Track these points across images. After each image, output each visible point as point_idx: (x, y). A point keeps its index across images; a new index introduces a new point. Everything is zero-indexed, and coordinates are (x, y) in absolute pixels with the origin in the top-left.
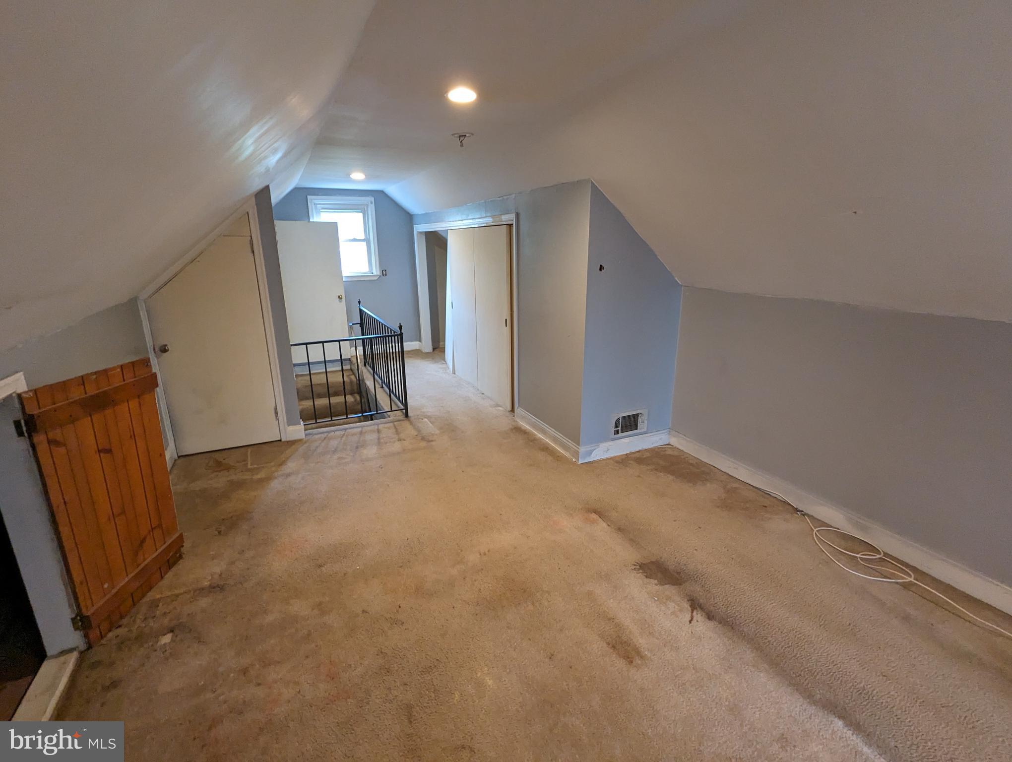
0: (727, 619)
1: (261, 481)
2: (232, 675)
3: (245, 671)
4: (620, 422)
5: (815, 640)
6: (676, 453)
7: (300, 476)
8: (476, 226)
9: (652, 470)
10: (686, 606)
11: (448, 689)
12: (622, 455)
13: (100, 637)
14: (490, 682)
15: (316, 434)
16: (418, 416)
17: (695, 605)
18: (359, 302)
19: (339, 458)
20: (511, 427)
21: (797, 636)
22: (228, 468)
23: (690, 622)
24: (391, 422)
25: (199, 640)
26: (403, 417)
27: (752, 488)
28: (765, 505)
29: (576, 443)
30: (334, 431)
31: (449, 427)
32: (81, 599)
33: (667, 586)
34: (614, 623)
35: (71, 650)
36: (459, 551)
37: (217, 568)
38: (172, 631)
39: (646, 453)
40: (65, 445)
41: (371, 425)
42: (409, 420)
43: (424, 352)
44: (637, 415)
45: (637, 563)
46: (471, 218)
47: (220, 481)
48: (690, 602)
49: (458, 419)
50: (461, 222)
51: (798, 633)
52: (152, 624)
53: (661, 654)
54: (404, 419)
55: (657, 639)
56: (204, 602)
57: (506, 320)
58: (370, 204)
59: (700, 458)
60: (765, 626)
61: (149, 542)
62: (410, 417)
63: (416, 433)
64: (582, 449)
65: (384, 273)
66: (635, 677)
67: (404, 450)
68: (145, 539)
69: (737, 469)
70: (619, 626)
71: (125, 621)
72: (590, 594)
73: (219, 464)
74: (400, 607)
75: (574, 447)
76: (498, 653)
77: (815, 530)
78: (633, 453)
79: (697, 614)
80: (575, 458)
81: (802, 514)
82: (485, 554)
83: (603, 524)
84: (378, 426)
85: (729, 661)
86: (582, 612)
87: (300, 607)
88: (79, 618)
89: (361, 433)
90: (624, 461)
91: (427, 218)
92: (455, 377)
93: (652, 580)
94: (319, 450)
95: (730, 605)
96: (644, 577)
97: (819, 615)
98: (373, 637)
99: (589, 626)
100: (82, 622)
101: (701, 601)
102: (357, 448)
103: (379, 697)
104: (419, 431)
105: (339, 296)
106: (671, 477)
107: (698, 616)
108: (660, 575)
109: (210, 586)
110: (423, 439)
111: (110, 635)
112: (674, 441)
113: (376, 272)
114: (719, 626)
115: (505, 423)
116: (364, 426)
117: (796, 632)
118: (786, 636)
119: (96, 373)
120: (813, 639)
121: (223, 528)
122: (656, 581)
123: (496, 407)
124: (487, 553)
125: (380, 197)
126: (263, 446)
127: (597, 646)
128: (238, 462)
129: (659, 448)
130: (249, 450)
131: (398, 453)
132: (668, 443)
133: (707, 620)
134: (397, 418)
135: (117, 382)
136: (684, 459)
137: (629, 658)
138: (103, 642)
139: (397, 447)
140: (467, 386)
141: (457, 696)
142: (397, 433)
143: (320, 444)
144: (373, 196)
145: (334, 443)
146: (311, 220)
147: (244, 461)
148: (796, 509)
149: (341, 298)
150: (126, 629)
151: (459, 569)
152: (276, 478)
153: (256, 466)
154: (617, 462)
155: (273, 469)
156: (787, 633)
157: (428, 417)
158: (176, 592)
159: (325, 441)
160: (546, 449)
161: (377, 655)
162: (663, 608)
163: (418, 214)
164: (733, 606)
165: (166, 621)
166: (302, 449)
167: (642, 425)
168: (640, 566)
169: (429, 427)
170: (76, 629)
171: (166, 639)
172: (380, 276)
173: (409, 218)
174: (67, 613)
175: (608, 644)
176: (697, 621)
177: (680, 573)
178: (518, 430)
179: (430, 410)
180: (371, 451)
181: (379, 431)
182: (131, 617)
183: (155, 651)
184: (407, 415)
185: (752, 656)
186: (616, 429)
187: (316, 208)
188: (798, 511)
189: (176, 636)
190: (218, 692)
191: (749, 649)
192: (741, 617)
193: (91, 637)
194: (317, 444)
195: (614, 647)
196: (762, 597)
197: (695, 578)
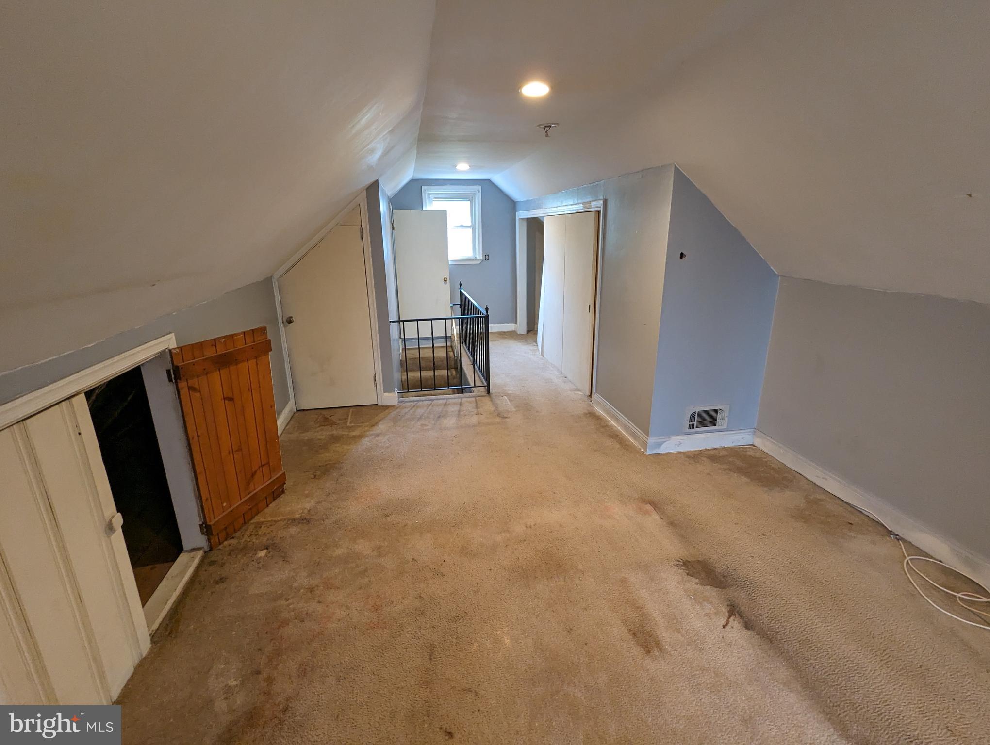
0: (768, 631)
1: (354, 437)
2: (302, 591)
3: (311, 590)
4: (696, 416)
5: (869, 674)
6: (758, 455)
7: (387, 437)
8: (569, 212)
9: (725, 470)
10: (724, 610)
11: (468, 639)
12: (696, 451)
13: (218, 543)
14: (507, 641)
15: (406, 402)
16: (499, 393)
17: (733, 610)
18: (460, 285)
19: (422, 425)
20: (586, 411)
21: (848, 665)
22: (332, 424)
23: (724, 627)
24: (474, 397)
25: (285, 559)
26: (485, 393)
27: (841, 503)
28: (850, 522)
29: (645, 434)
30: (423, 401)
31: (525, 406)
32: (206, 511)
33: (708, 587)
34: (640, 613)
35: (199, 549)
36: (508, 521)
37: (308, 504)
38: (267, 549)
39: (724, 452)
40: (200, 392)
41: (455, 398)
42: (490, 397)
43: (519, 333)
44: (716, 411)
45: (682, 560)
46: (565, 204)
47: (321, 434)
48: (729, 607)
49: (536, 399)
50: (555, 209)
51: (849, 662)
52: (254, 541)
53: (683, 651)
54: (486, 395)
55: (682, 636)
56: (293, 530)
57: (590, 306)
58: (477, 193)
59: (785, 463)
60: (810, 647)
61: (258, 475)
62: (492, 394)
63: (493, 409)
64: (651, 440)
65: (486, 257)
66: (649, 667)
67: (479, 423)
68: (255, 472)
69: (826, 479)
70: (645, 615)
71: (237, 534)
72: (624, 581)
73: (326, 419)
74: (444, 561)
75: (643, 437)
76: (520, 617)
77: (908, 558)
78: (709, 450)
79: (734, 621)
80: (643, 449)
81: (896, 538)
82: (530, 527)
83: (656, 516)
84: (461, 400)
85: (757, 674)
86: (611, 596)
87: (363, 547)
88: (204, 525)
89: (445, 404)
90: (695, 457)
91: (529, 204)
92: (542, 359)
93: (693, 579)
94: (408, 416)
95: (775, 618)
96: (686, 574)
97: (884, 649)
98: (416, 583)
99: (614, 610)
100: (206, 529)
101: (743, 608)
102: (439, 417)
103: (409, 632)
104: (497, 407)
105: (445, 279)
106: (744, 479)
107: (735, 623)
108: (703, 575)
109: (300, 518)
110: (499, 415)
111: (226, 543)
112: (759, 442)
113: (479, 256)
114: (757, 636)
115: (581, 408)
116: (449, 398)
117: (847, 661)
118: (834, 662)
119: (224, 337)
120: (867, 673)
121: (318, 473)
122: (697, 580)
123: (575, 391)
124: (533, 526)
125: (487, 185)
126: (362, 408)
127: (618, 631)
128: (340, 420)
129: (739, 448)
130: (351, 410)
131: (474, 426)
132: (752, 444)
133: (744, 628)
134: (479, 394)
135: (240, 345)
136: (766, 462)
137: (647, 648)
138: (220, 547)
139: (474, 419)
140: (552, 369)
141: (475, 645)
142: (477, 407)
143: (409, 411)
144: (480, 185)
145: (420, 411)
146: (424, 209)
147: (345, 419)
148: (891, 531)
149: (446, 281)
150: (237, 541)
151: (503, 537)
152: (367, 437)
153: (353, 425)
154: (689, 457)
155: (366, 428)
156: (835, 659)
157: (508, 395)
158: (276, 519)
159: (414, 409)
160: (615, 436)
161: (416, 598)
162: (697, 608)
163: (521, 201)
164: (779, 621)
165: (265, 540)
166: (394, 413)
167: (723, 421)
168: (683, 563)
169: (506, 404)
170: (203, 534)
171: (262, 554)
172: (483, 261)
173: (513, 205)
174: (197, 521)
175: (630, 630)
176: (732, 627)
177: (727, 576)
178: (592, 415)
179: (512, 389)
180: (450, 422)
181: (461, 404)
182: (242, 533)
183: (253, 561)
184: (489, 392)
185: (785, 674)
186: (690, 423)
187: (429, 198)
188: (891, 534)
189: (269, 553)
190: (290, 601)
191: (783, 666)
192: (784, 633)
193: (212, 541)
194: (406, 410)
195: (634, 634)
196: (817, 617)
197: (743, 584)
